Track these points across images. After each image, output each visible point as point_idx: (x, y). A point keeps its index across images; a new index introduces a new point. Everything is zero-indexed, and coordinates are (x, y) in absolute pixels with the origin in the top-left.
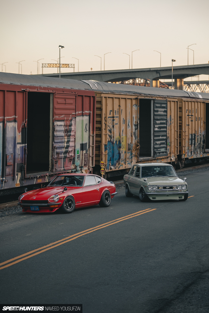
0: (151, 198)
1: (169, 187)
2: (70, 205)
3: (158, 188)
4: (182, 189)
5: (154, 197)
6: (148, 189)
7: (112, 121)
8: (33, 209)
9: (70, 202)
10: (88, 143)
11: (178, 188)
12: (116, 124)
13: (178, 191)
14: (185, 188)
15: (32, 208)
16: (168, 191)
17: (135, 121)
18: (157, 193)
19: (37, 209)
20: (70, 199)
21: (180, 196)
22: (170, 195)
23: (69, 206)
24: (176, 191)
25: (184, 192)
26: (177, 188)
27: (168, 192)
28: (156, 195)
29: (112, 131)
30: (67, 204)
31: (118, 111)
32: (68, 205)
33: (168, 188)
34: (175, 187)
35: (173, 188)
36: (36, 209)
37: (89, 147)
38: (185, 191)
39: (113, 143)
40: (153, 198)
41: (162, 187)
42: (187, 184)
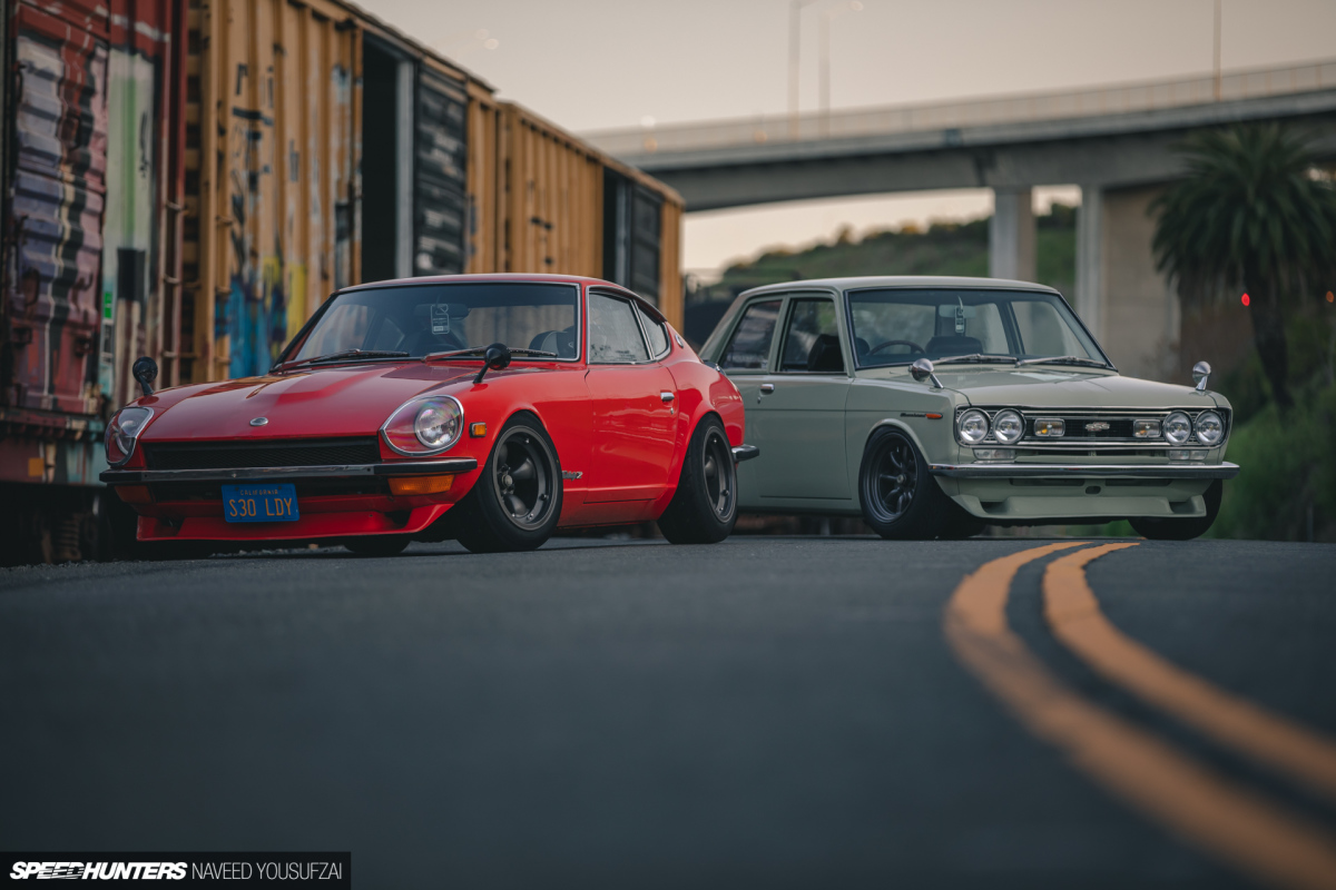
0: (973, 505)
1: (1106, 426)
2: (526, 490)
3: (1029, 428)
4: (1197, 439)
5: (993, 494)
6: (958, 437)
7: (244, 137)
8: (241, 507)
9: (525, 467)
10: (148, 254)
11: (1170, 436)
12: (266, 169)
13: (1163, 452)
14: (1218, 434)
15: (239, 506)
16: (1099, 453)
17: (339, 182)
18: (1016, 463)
19: (285, 506)
20: (533, 440)
21: (1177, 493)
22: (1110, 483)
23: (515, 494)
24: (1152, 452)
25: (1206, 462)
26: (1163, 438)
27: (1094, 457)
28: (1012, 481)
29: (248, 210)
30: (509, 480)
31: (270, 81)
32: (510, 489)
33: (1101, 434)
34: (1152, 427)
35: (1137, 434)
36: (273, 509)
37: (154, 288)
38: (1213, 454)
39: (250, 296)
40: (987, 506)
41: (1059, 420)
42: (1230, 408)
